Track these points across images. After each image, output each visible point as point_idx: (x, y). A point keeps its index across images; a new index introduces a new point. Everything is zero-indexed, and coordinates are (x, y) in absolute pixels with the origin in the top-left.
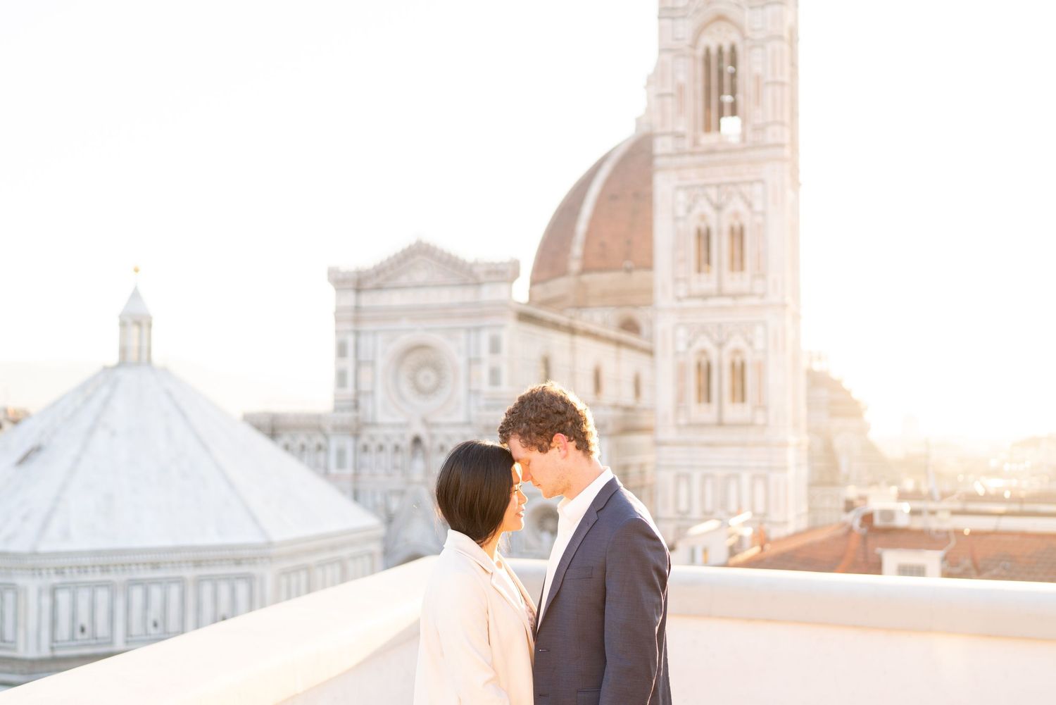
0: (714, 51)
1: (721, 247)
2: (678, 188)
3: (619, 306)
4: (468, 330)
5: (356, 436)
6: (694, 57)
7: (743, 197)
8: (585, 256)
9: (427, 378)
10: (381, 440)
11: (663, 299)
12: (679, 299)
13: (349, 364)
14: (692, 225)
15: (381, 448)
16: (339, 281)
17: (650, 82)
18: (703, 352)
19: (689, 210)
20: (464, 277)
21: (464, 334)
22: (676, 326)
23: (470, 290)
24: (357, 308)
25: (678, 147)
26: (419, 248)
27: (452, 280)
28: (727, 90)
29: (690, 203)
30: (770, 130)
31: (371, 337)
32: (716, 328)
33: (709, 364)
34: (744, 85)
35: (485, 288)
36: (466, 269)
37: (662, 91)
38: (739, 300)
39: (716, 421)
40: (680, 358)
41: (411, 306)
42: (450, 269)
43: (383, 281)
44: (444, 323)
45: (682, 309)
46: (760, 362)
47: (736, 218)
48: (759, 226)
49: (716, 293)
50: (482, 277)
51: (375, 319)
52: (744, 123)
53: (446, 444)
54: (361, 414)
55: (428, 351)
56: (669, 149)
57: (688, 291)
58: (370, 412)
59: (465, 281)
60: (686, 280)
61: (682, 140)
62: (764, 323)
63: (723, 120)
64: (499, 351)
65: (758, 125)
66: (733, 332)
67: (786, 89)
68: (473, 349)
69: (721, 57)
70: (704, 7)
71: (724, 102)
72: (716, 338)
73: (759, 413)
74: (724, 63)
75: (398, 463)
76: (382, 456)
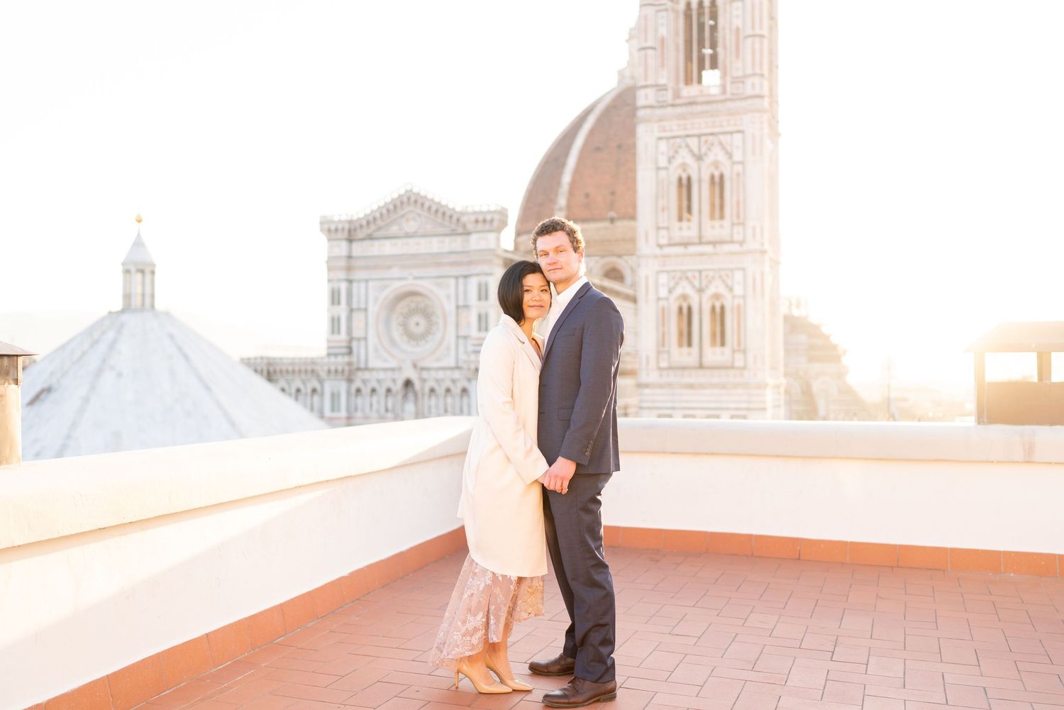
0: (694, 6)
1: (702, 195)
2: (660, 138)
3: (603, 256)
4: (457, 278)
5: (350, 380)
6: (676, 12)
7: (723, 148)
8: (569, 206)
9: (417, 324)
10: (374, 384)
11: (646, 247)
12: (660, 246)
13: (342, 310)
14: (674, 174)
15: (373, 391)
16: (331, 230)
17: (631, 37)
18: (684, 297)
19: (670, 160)
20: (453, 226)
21: (452, 282)
22: (658, 272)
23: (459, 239)
24: (350, 257)
25: (661, 99)
26: (409, 199)
27: (440, 230)
28: (707, 43)
29: (671, 153)
30: (749, 82)
31: (363, 285)
32: (697, 275)
33: (690, 309)
34: (724, 39)
35: (473, 237)
36: (455, 218)
37: (645, 45)
38: (718, 247)
39: (697, 364)
40: (662, 303)
41: (401, 255)
42: (439, 220)
43: (374, 231)
44: (433, 272)
45: (664, 256)
46: (739, 307)
47: (717, 168)
48: (738, 175)
49: (696, 240)
50: (470, 227)
51: (367, 268)
52: (724, 76)
53: (436, 387)
54: (354, 359)
55: (419, 299)
56: (651, 101)
57: (670, 238)
58: (363, 358)
59: (454, 230)
60: (667, 228)
61: (664, 92)
62: (744, 269)
63: (704, 73)
64: (487, 298)
65: (738, 77)
66: (713, 278)
67: (766, 42)
68: (461, 296)
69: (701, 11)
71: (704, 55)
72: (697, 284)
73: (738, 356)
74: (705, 17)
75: (390, 406)
76: (375, 399)
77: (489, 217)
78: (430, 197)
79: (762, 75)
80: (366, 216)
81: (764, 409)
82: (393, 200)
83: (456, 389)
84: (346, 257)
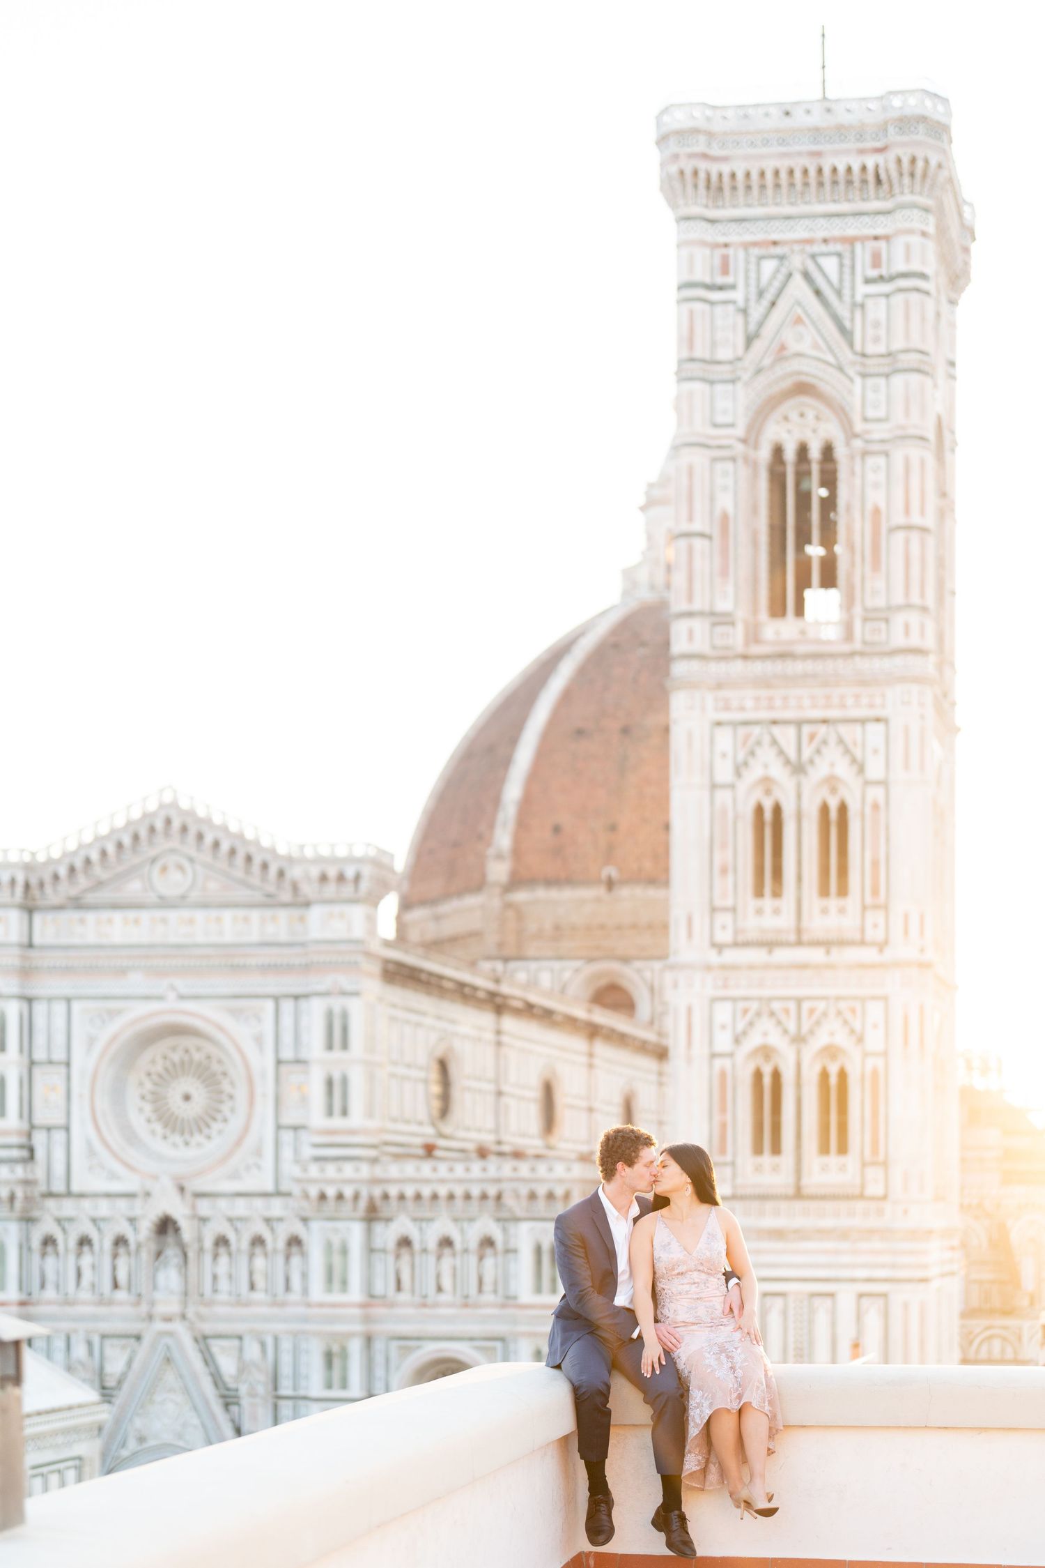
0: (790, 455)
1: (803, 845)
2: (719, 724)
3: (590, 960)
4: (277, 999)
5: (28, 1220)
6: (755, 465)
7: (847, 751)
8: (517, 852)
9: (187, 1097)
10: (87, 1228)
11: (687, 946)
12: (719, 947)
13: (9, 1064)
14: (747, 798)
15: (84, 1242)
18: (766, 1052)
19: (739, 769)
20: (271, 888)
21: (269, 1005)
22: (714, 1000)
23: (283, 914)
24: (30, 945)
25: (718, 642)
26: (168, 822)
27: (242, 894)
28: (816, 534)
29: (741, 756)
30: (899, 620)
31: (59, 1009)
32: (792, 1006)
33: (776, 1076)
34: (850, 529)
35: (316, 913)
36: (273, 871)
37: (685, 527)
38: (835, 951)
39: (791, 1191)
40: (718, 1063)
41: (151, 946)
42: (239, 873)
43: (86, 891)
44: (224, 984)
45: (724, 967)
46: (875, 1073)
47: (834, 790)
48: (876, 807)
49: (792, 937)
50: (308, 890)
51: (68, 970)
52: (849, 602)
53: (232, 1236)
54: (39, 1172)
55: (190, 1042)
56: (701, 644)
57: (736, 932)
58: (59, 1168)
59: (269, 896)
60: (734, 910)
61: (729, 629)
62: (885, 999)
63: (808, 594)
64: (345, 1045)
65: (876, 610)
66: (825, 1014)
67: (931, 541)
68: (287, 1038)
69: (804, 467)
70: (772, 365)
71: (808, 560)
72: (792, 1027)
73: (873, 1173)
74: (810, 481)
75: (122, 1276)
76: (86, 1260)
77: (350, 873)
78: (217, 820)
79: (924, 609)
80: (65, 855)
81: (924, 1280)
82: (129, 823)
83: (275, 1240)
84: (21, 946)
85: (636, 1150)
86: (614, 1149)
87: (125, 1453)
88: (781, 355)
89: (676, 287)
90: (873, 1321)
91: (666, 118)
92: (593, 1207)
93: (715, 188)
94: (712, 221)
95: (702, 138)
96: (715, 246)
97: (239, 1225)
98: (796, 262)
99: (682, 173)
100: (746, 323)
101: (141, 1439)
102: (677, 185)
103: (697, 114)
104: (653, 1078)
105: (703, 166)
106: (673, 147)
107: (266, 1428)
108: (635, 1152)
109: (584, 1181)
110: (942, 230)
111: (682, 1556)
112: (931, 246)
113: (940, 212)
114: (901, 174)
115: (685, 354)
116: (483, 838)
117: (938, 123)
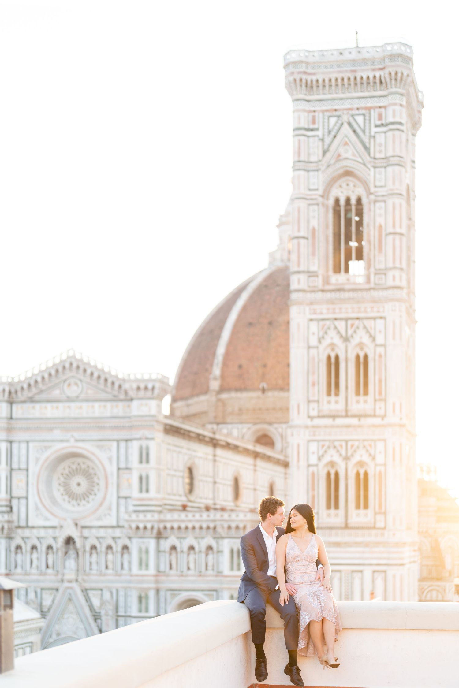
0: (342, 202)
1: (348, 373)
2: (311, 320)
3: (255, 424)
4: (118, 441)
5: (10, 538)
6: (327, 207)
7: (368, 332)
8: (223, 377)
9: (79, 484)
10: (35, 542)
11: (297, 417)
12: (311, 418)
13: (2, 470)
14: (323, 353)
18: (332, 464)
19: (320, 340)
20: (115, 393)
21: (115, 444)
22: (309, 441)
23: (121, 404)
24: (11, 418)
25: (311, 284)
26: (71, 364)
27: (103, 395)
28: (354, 237)
29: (321, 334)
30: (390, 274)
31: (24, 445)
32: (344, 444)
33: (337, 474)
34: (369, 234)
35: (135, 403)
36: (116, 385)
37: (297, 234)
38: (363, 420)
39: (343, 525)
40: (311, 469)
41: (63, 418)
42: (102, 386)
43: (35, 394)
44: (95, 435)
45: (313, 427)
46: (380, 473)
47: (362, 349)
48: (380, 356)
49: (344, 414)
50: (132, 394)
51: (28, 429)
52: (368, 267)
54: (14, 517)
55: (80, 460)
56: (303, 285)
57: (319, 411)
58: (23, 515)
59: (115, 396)
60: (318, 401)
61: (315, 278)
62: (385, 440)
63: (350, 263)
64: (148, 461)
65: (380, 269)
66: (358, 447)
67: (404, 239)
68: (122, 458)
69: (349, 207)
70: (334, 164)
71: (351, 247)
72: (343, 453)
73: (380, 518)
74: (351, 214)
76: (35, 556)
77: (150, 386)
78: (92, 363)
79: (401, 269)
80: (26, 379)
81: (402, 565)
82: (54, 365)
83: (117, 547)
84: (7, 418)
85: (276, 508)
86: (266, 508)
87: (51, 640)
88: (339, 158)
89: (293, 130)
90: (379, 583)
91: (288, 57)
92: (257, 533)
93: (310, 87)
94: (308, 101)
95: (304, 65)
96: (310, 112)
97: (101, 540)
98: (345, 118)
99: (295, 80)
100: (323, 145)
101: (58, 634)
102: (293, 85)
103: (302, 54)
104: (282, 475)
105: (304, 77)
106: (291, 69)
107: (113, 630)
108: (275, 509)
109: (252, 521)
110: (409, 103)
111: (298, 686)
112: (404, 110)
113: (408, 95)
114: (391, 79)
115: (296, 159)
116: (208, 371)
117: (407, 57)
